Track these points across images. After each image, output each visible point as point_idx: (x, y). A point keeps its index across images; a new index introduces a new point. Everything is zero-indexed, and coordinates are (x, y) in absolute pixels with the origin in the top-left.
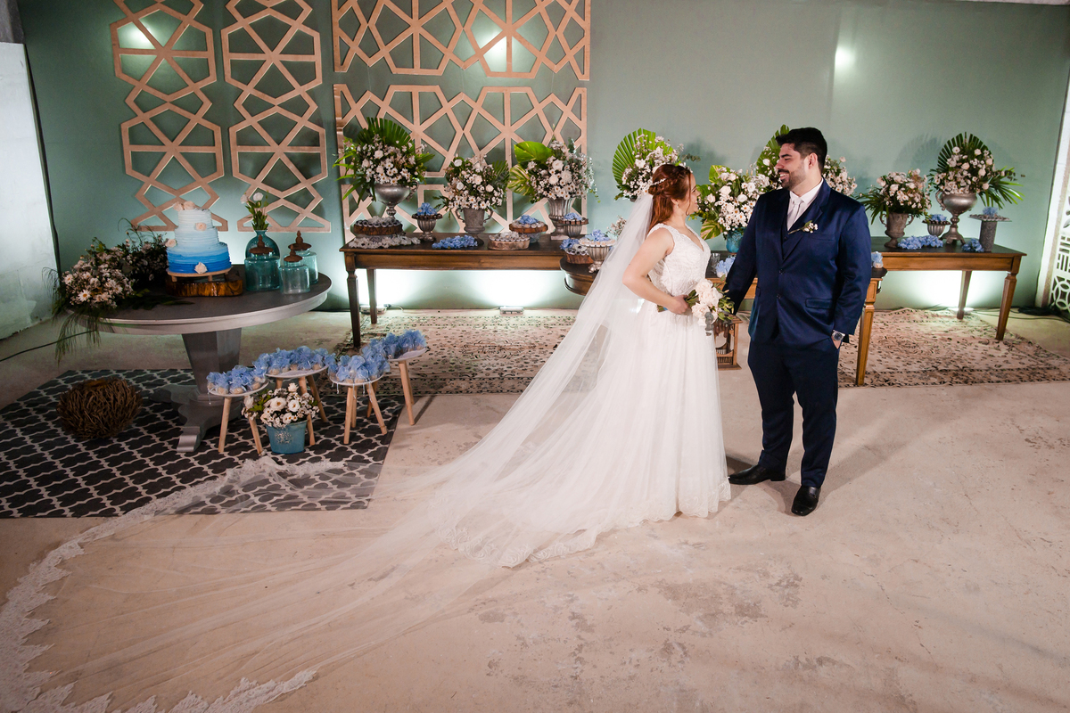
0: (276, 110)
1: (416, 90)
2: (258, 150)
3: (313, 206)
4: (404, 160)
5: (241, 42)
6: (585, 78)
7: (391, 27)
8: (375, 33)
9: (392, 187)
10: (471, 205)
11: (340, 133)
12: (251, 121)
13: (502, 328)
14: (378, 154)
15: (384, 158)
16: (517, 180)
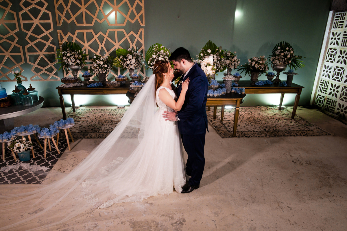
0: (39, 40)
1: (85, 31)
2: (35, 54)
3: (54, 72)
4: (78, 56)
5: (25, 17)
6: (143, 25)
7: (75, 9)
8: (70, 11)
9: (74, 66)
10: (100, 72)
11: (61, 47)
12: (31, 44)
13: (115, 113)
14: (68, 55)
15: (71, 56)
16: (117, 62)
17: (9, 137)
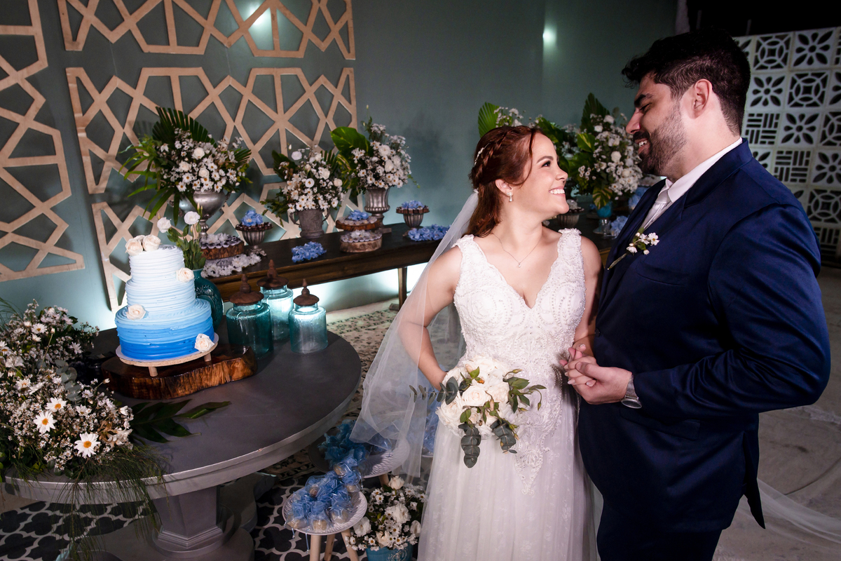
1: (175, 73)
3: (56, 237)
6: (350, 57)
11: (82, 135)
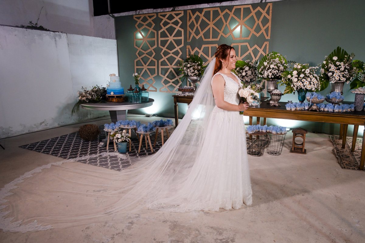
0: (171, 55)
1: (210, 46)
2: (166, 67)
3: (179, 85)
4: (197, 67)
5: (164, 35)
6: (268, 38)
7: (204, 25)
8: (199, 28)
9: (192, 77)
12: (165, 58)
14: (189, 65)
15: (191, 67)
17: (113, 127)
